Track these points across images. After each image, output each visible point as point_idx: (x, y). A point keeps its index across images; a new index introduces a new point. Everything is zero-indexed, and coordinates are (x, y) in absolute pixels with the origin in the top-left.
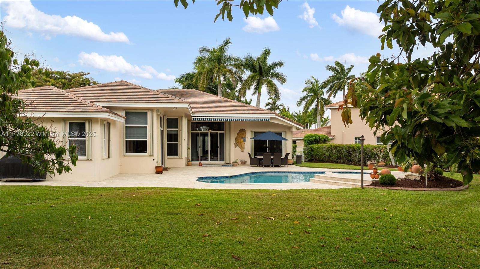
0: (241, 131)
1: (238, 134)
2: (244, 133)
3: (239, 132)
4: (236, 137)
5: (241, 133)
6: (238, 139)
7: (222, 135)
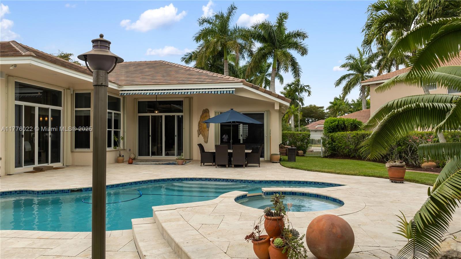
0: (204, 113)
1: (201, 116)
2: (208, 114)
3: (203, 114)
4: (199, 122)
5: (204, 115)
6: (201, 125)
7: (180, 120)
